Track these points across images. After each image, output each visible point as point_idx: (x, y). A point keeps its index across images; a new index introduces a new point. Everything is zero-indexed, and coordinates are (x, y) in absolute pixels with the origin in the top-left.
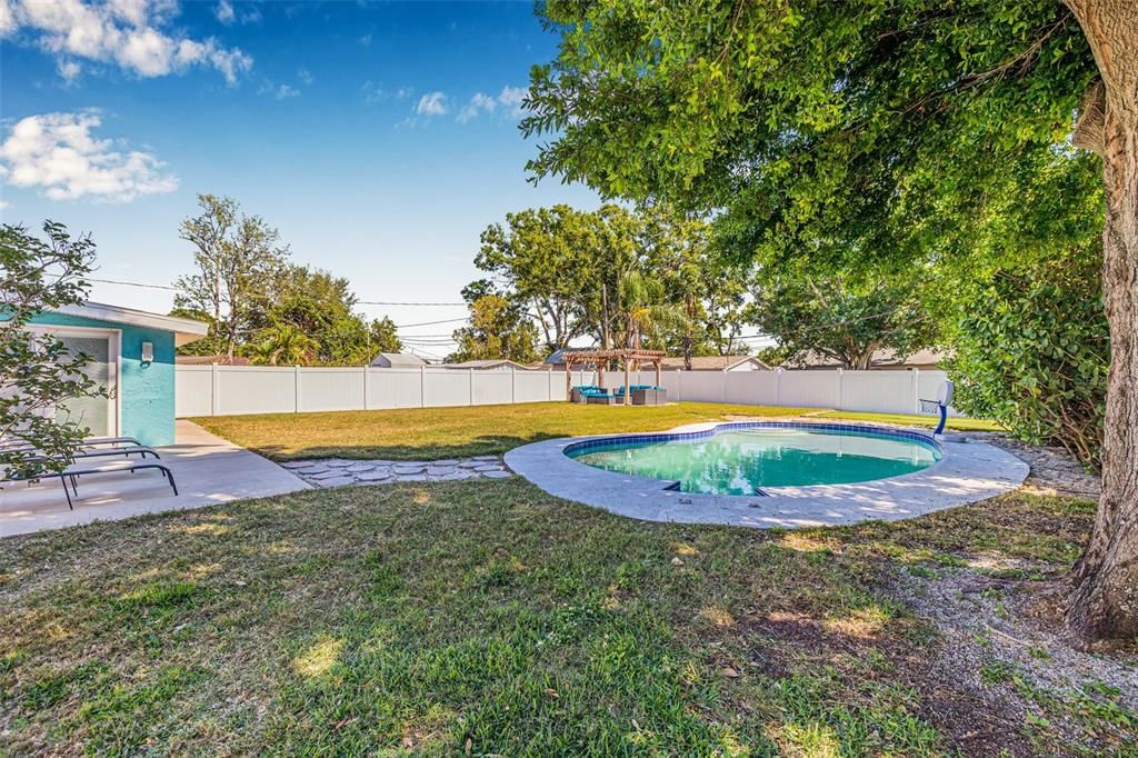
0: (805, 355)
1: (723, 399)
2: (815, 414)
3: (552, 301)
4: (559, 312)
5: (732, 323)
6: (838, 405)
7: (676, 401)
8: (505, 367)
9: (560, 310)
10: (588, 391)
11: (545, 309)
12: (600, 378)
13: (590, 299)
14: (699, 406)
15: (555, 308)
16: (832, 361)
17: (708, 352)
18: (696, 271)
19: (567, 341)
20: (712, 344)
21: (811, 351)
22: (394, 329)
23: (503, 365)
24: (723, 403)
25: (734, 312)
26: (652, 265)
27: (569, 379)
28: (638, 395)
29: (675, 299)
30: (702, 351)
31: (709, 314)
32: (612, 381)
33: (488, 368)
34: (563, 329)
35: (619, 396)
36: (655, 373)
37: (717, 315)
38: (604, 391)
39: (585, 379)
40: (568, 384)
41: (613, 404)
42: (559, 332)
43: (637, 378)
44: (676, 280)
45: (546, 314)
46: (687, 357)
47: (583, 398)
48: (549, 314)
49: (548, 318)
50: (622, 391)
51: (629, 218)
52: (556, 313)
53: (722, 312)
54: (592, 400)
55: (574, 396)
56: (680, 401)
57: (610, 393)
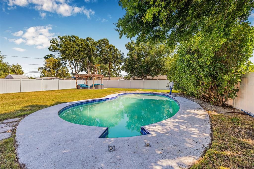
0: (134, 77)
1: (118, 87)
2: (139, 90)
3: (73, 62)
4: (76, 65)
5: (119, 70)
6: (143, 88)
7: (106, 88)
8: (56, 79)
9: (76, 64)
10: (83, 86)
11: (71, 64)
12: (86, 82)
13: (84, 61)
14: (112, 89)
15: (74, 64)
16: (140, 78)
17: (114, 76)
18: (111, 57)
19: (78, 73)
20: (115, 75)
21: (136, 76)
22: (21, 68)
23: (55, 78)
24: (118, 88)
25: (119, 67)
26: (101, 54)
27: (77, 82)
28: (97, 86)
29: (106, 63)
30: (112, 76)
31: (114, 68)
32: (90, 83)
33: (50, 79)
34: (77, 69)
35: (91, 87)
36: (101, 81)
37: (116, 68)
38: (87, 86)
39: (82, 82)
40: (76, 84)
41: (89, 89)
42: (76, 70)
43: (96, 82)
44: (106, 58)
45: (72, 65)
46: (109, 77)
47: (81, 88)
48: (73, 65)
49: (72, 66)
50: (92, 85)
51: (94, 42)
52: (75, 65)
53: (117, 67)
54: (83, 88)
55: (78, 87)
56: (108, 88)
57: (89, 86)
